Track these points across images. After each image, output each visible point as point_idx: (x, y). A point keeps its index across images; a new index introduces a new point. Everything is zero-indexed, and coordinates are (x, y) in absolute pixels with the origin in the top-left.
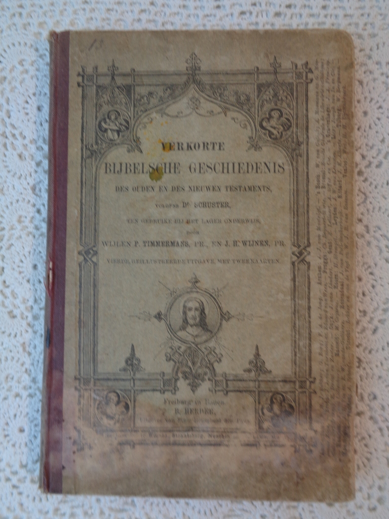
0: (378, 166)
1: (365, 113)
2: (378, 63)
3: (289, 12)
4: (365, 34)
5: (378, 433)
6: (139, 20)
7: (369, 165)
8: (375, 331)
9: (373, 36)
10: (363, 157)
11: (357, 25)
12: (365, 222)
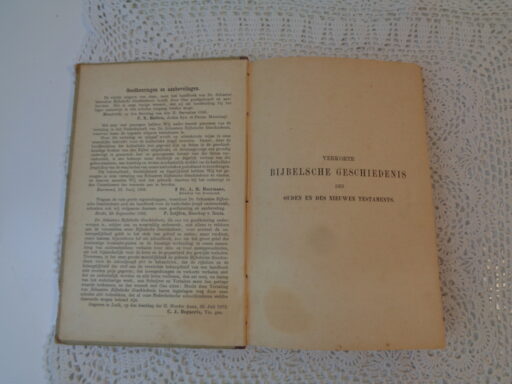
0: (445, 139)
1: (435, 108)
2: (440, 79)
3: (387, 48)
4: (432, 62)
5: (457, 307)
6: (295, 50)
7: (439, 139)
8: (449, 241)
9: (437, 63)
10: (436, 134)
11: (427, 57)
12: (439, 173)
